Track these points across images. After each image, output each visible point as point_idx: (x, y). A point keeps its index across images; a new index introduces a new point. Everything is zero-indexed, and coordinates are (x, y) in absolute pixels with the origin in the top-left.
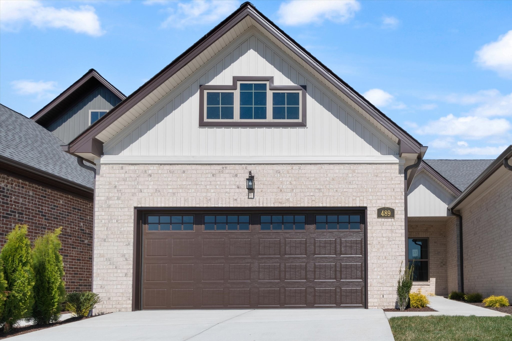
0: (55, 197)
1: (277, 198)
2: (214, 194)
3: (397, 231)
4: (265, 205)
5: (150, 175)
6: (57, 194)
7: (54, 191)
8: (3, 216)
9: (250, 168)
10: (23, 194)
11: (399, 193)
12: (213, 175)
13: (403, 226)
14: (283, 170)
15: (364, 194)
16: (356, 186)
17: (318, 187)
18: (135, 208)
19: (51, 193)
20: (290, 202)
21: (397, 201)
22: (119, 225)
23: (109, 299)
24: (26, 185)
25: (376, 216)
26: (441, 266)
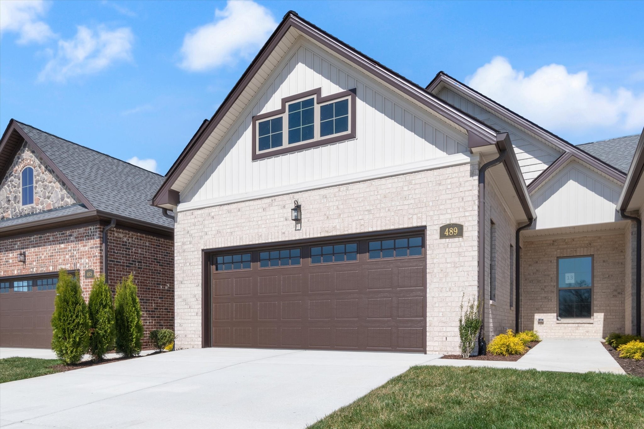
0: (167, 245)
1: (324, 226)
2: (264, 230)
3: (466, 254)
4: (312, 236)
5: (213, 217)
6: (169, 243)
7: (166, 240)
8: (126, 265)
9: (297, 196)
10: (141, 245)
11: (470, 202)
12: (264, 209)
13: (475, 246)
14: (330, 194)
15: (423, 210)
16: (412, 201)
17: (368, 208)
18: (203, 250)
19: (164, 242)
20: (337, 230)
21: (467, 214)
22: (192, 267)
23: (186, 336)
24: (143, 237)
25: (438, 236)
26: (615, 296)
